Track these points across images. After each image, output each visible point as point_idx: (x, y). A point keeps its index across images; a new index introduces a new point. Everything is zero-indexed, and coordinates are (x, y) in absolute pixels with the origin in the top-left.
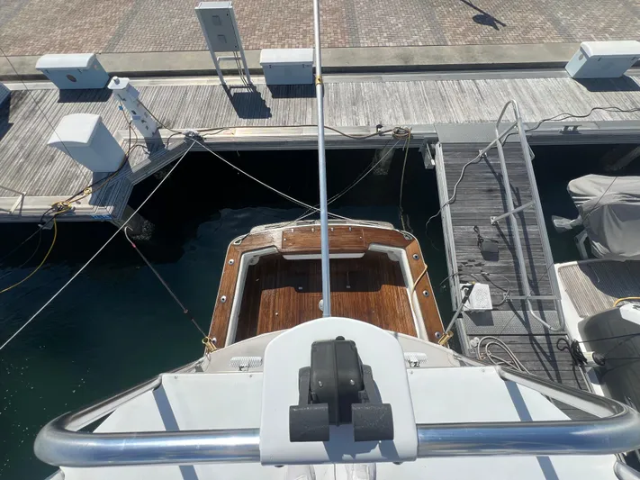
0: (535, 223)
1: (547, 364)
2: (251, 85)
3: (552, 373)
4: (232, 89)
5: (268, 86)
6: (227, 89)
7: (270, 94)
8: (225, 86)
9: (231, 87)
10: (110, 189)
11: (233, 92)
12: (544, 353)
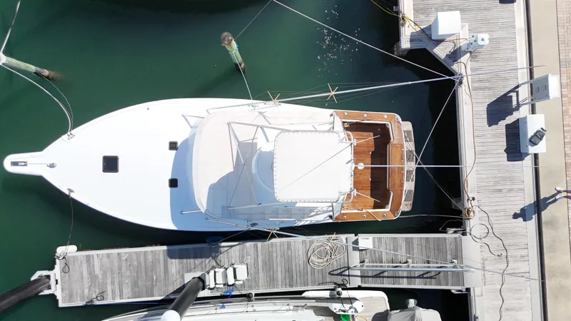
0: (408, 284)
1: (339, 271)
2: (518, 106)
3: (335, 272)
4: (515, 93)
5: (518, 120)
6: (515, 89)
7: (510, 122)
8: (518, 87)
9: (517, 92)
10: (420, 40)
11: (514, 95)
12: (343, 272)
